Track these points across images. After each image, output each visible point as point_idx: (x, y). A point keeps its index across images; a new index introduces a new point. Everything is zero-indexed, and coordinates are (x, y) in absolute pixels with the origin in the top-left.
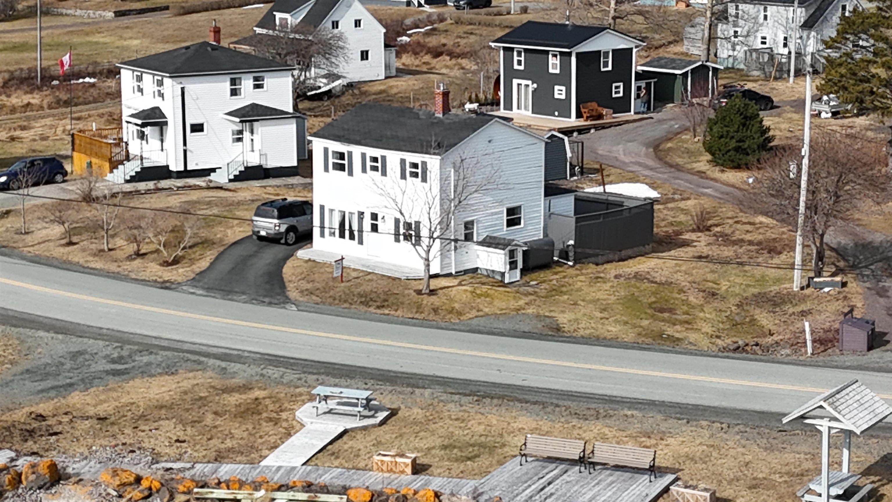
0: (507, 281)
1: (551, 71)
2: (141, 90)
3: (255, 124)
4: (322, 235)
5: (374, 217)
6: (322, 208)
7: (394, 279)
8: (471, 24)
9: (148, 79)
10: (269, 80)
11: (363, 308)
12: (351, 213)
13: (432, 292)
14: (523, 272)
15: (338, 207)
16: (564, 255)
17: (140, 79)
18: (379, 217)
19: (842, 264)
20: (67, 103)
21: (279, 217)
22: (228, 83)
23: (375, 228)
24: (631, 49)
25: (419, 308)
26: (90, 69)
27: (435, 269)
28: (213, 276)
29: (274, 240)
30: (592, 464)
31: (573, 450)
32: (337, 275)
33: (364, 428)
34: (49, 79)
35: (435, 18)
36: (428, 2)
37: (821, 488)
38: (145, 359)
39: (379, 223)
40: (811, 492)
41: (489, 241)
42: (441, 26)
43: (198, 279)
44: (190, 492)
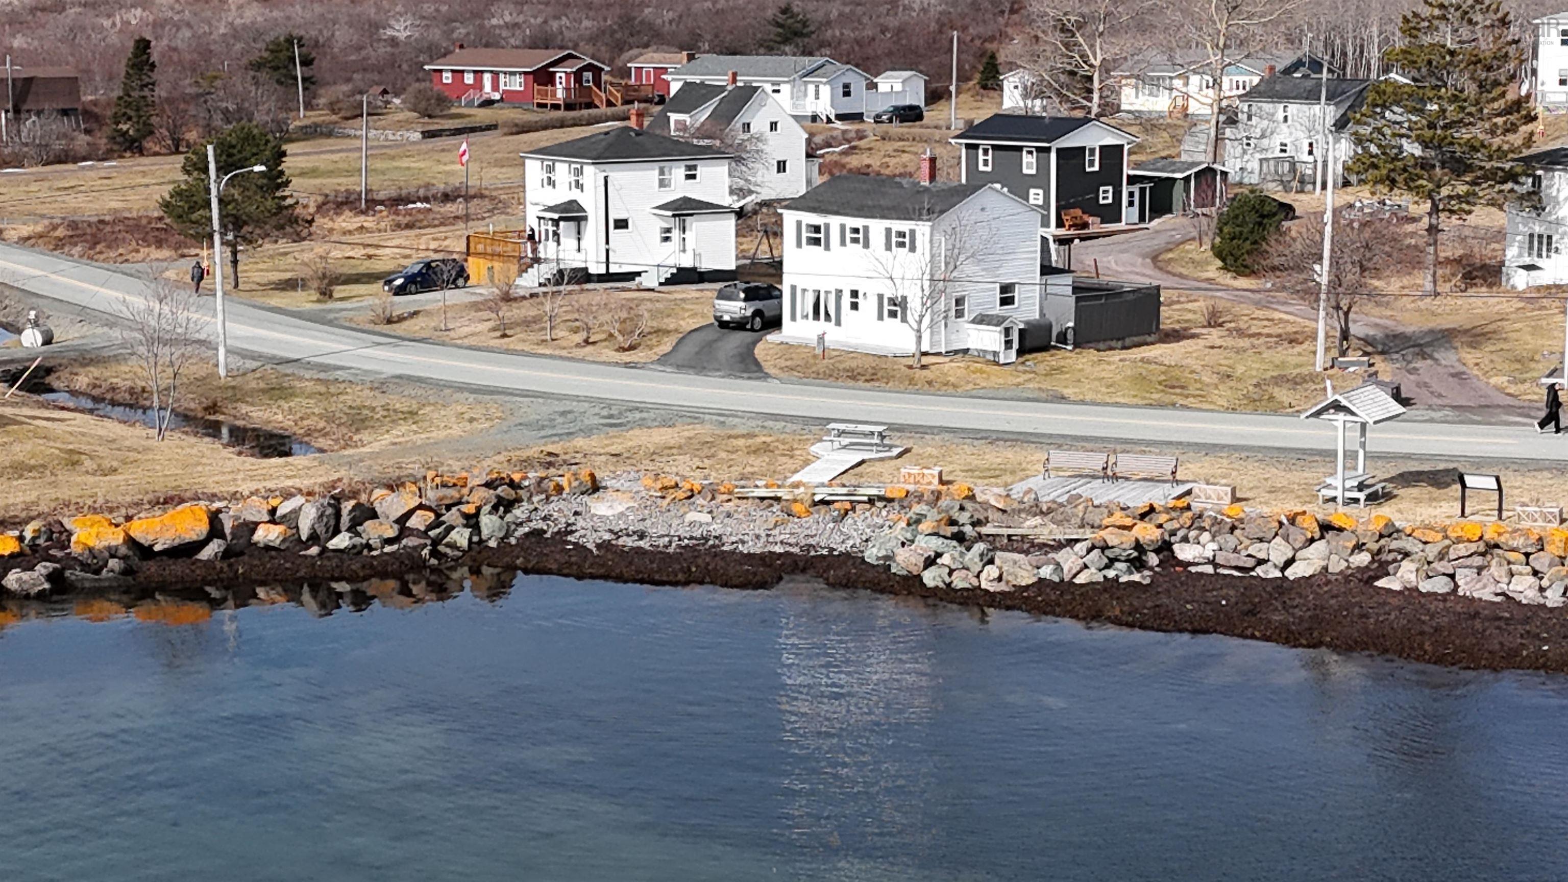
0: (1002, 361)
1: (1025, 171)
2: (552, 183)
3: (688, 219)
4: (794, 318)
5: (855, 294)
6: (793, 288)
7: (880, 357)
8: (901, 140)
9: (563, 171)
10: (706, 169)
11: (851, 383)
12: (827, 292)
13: (924, 367)
14: (1020, 352)
15: (812, 284)
16: (1062, 338)
17: (550, 169)
18: (860, 295)
19: (1368, 349)
21: (746, 300)
22: (657, 172)
23: (855, 306)
24: (1123, 146)
25: (912, 381)
26: (422, 193)
27: (925, 347)
28: (680, 357)
29: (739, 325)
30: (1115, 477)
31: (1096, 461)
32: (819, 351)
33: (882, 459)
34: (372, 203)
35: (853, 135)
36: (840, 117)
37: (1337, 482)
38: (638, 415)
39: (860, 300)
40: (1328, 486)
41: (981, 320)
42: (862, 143)
43: (664, 360)
44: (730, 493)
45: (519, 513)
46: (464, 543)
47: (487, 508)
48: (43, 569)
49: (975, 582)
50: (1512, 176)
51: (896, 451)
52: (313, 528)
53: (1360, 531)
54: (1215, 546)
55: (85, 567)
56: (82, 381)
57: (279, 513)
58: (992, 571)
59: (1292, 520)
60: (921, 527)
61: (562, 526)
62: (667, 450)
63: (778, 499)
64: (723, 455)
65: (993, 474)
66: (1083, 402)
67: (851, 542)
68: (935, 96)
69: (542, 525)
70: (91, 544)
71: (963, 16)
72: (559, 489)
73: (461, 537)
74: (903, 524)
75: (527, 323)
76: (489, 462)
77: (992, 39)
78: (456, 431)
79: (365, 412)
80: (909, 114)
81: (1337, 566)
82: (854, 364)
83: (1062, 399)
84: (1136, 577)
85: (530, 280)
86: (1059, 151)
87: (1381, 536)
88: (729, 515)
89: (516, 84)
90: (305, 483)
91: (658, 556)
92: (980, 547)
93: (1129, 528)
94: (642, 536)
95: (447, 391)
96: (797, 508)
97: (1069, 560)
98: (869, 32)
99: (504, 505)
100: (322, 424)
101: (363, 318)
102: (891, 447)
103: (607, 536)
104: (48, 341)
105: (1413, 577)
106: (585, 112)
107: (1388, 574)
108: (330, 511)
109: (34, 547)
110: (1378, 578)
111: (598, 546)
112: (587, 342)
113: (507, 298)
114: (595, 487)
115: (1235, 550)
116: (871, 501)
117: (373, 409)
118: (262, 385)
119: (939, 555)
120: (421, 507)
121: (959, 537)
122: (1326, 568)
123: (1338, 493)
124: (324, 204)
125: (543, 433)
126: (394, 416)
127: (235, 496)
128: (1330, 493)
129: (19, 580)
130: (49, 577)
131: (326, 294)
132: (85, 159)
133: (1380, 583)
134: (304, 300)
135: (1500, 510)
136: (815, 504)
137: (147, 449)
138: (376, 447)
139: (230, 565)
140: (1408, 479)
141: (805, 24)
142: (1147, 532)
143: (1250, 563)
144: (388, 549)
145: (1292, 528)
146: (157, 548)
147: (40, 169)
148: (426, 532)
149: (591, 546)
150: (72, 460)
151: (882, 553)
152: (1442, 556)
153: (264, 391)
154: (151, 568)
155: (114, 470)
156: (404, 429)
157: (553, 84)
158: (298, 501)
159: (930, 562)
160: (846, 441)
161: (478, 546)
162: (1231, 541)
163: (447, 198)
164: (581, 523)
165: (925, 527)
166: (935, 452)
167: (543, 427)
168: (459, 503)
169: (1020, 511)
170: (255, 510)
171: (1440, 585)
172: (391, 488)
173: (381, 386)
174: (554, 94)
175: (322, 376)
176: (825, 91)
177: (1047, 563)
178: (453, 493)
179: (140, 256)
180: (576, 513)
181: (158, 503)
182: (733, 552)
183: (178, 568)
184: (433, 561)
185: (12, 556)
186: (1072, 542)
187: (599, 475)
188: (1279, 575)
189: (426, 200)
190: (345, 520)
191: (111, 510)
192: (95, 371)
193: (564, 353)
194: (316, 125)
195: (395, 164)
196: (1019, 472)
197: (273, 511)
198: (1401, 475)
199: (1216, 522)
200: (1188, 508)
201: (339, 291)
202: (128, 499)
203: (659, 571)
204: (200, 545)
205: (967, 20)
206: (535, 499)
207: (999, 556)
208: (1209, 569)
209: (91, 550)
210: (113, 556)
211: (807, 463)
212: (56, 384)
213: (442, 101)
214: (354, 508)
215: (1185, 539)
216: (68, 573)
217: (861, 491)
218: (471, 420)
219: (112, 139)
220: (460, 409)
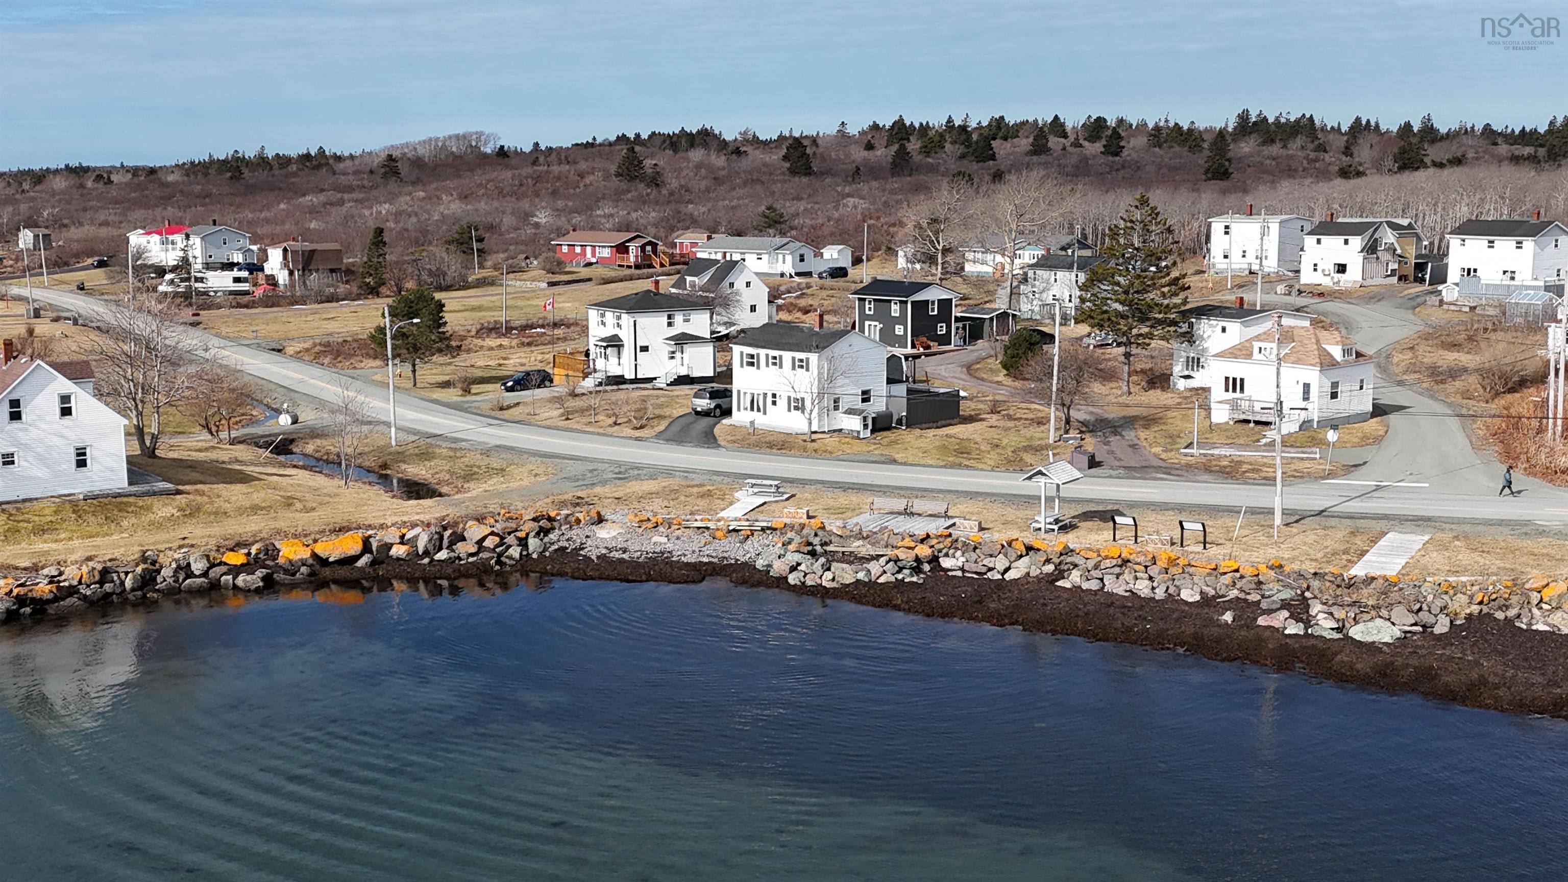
0: (860, 437)
1: (893, 315)
2: (603, 325)
3: (684, 345)
4: (739, 409)
5: (774, 396)
6: (739, 391)
7: (788, 434)
8: (831, 289)
9: (609, 315)
10: (696, 316)
11: (768, 451)
12: (758, 395)
13: (813, 441)
14: (872, 432)
15: (751, 390)
16: (899, 423)
17: (603, 316)
18: (778, 396)
19: (1084, 429)
20: (529, 344)
21: (710, 398)
22: (666, 318)
23: (774, 403)
24: (952, 300)
25: (805, 450)
26: (540, 322)
27: (815, 428)
28: (669, 434)
29: (706, 414)
30: (912, 514)
31: (900, 504)
32: (751, 431)
33: (777, 502)
34: (509, 329)
35: (804, 285)
36: (798, 274)
37: (1041, 519)
38: (636, 472)
39: (777, 399)
40: (1037, 521)
41: (850, 412)
42: (809, 291)
43: (659, 435)
44: (680, 524)
45: (553, 536)
46: (517, 555)
47: (533, 534)
48: (260, 573)
49: (819, 581)
50: (1174, 323)
51: (786, 496)
52: (426, 546)
53: (1049, 550)
54: (963, 559)
55: (286, 571)
56: (310, 448)
57: (407, 537)
58: (828, 575)
59: (1010, 544)
60: (790, 547)
61: (578, 544)
62: (650, 495)
63: (708, 528)
64: (682, 498)
65: (841, 511)
66: (905, 464)
67: (748, 555)
68: (857, 261)
69: (566, 544)
70: (291, 558)
71: (877, 210)
72: (578, 521)
73: (515, 552)
74: (780, 545)
75: (582, 411)
76: (540, 503)
77: (894, 225)
78: (525, 483)
79: (475, 469)
80: (839, 273)
81: (1035, 572)
82: (772, 438)
83: (894, 461)
84: (915, 579)
85: (589, 383)
86: (912, 302)
87: (1061, 554)
88: (678, 538)
89: (606, 253)
90: (425, 517)
91: (634, 564)
92: (822, 560)
93: (912, 548)
94: (625, 551)
95: (526, 456)
96: (719, 534)
97: (875, 568)
98: (820, 221)
99: (543, 532)
100: (447, 477)
101: (486, 407)
102: (783, 493)
103: (604, 551)
104: (295, 421)
105: (1078, 580)
106: (645, 271)
107: (1064, 578)
108: (436, 536)
109: (256, 559)
110: (1058, 580)
111: (598, 557)
112: (615, 424)
113: (574, 395)
114: (600, 520)
115: (976, 562)
116: (763, 529)
117: (479, 467)
118: (417, 451)
119: (799, 564)
120: (492, 533)
121: (813, 554)
122: (1028, 574)
123: (1042, 526)
124: (481, 329)
125: (577, 484)
126: (491, 472)
127: (382, 527)
128: (1037, 526)
129: (244, 580)
130: (263, 579)
131: (467, 391)
132: (343, 300)
133: (1058, 584)
134: (453, 395)
135: (1136, 537)
136: (729, 531)
137: (337, 495)
138: (474, 493)
139: (374, 570)
140: (1087, 516)
141: (782, 216)
142: (924, 551)
143: (984, 570)
144: (471, 560)
145: (1009, 549)
146: (331, 560)
147: (316, 306)
148: (494, 549)
149: (594, 557)
150: (288, 502)
151: (766, 563)
152: (1096, 567)
153: (417, 455)
154: (327, 572)
155: (313, 509)
156: (495, 480)
157: (628, 253)
158: (418, 530)
159: (793, 569)
160: (756, 490)
161: (526, 557)
162: (974, 556)
163: (556, 325)
164: (589, 542)
165: (791, 547)
166: (810, 496)
167: (578, 480)
168: (516, 530)
169: (851, 536)
170: (391, 536)
171: (1094, 585)
172: (478, 520)
173: (487, 452)
174: (628, 259)
175: (453, 445)
176: (789, 258)
177: (862, 570)
178: (513, 525)
179: (363, 365)
180: (587, 537)
181: (335, 531)
182: (678, 562)
183: (343, 572)
184: (498, 567)
185: (242, 565)
186: (878, 557)
187: (603, 513)
188: (1001, 577)
189: (543, 326)
190: (446, 542)
191: (306, 536)
192: (318, 442)
193: (601, 431)
194: (485, 278)
195: (530, 303)
196: (856, 510)
197: (403, 537)
198: (1084, 513)
199: (965, 544)
200: (950, 535)
201: (475, 388)
202: (317, 529)
203: (631, 573)
204: (357, 558)
205: (880, 214)
206: (563, 528)
207: (834, 565)
208: (959, 573)
209: (290, 561)
210: (304, 565)
211: (731, 504)
212: (294, 450)
213: (560, 263)
214: (451, 535)
215: (947, 555)
216: (275, 576)
217: (757, 524)
218: (536, 475)
219: (360, 287)
220: (531, 467)
